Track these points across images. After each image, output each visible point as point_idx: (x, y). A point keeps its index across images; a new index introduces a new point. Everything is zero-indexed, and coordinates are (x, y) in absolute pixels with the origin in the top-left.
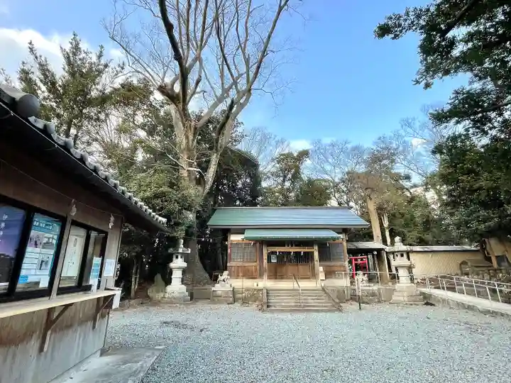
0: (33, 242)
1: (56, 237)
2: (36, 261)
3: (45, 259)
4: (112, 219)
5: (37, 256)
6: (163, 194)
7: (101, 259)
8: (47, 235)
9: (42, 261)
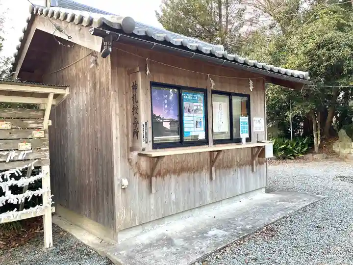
0: (187, 110)
1: (202, 105)
2: (192, 122)
3: (199, 121)
4: (251, 82)
5: (192, 118)
6: (330, 41)
7: (247, 118)
8: (195, 104)
9: (197, 122)
